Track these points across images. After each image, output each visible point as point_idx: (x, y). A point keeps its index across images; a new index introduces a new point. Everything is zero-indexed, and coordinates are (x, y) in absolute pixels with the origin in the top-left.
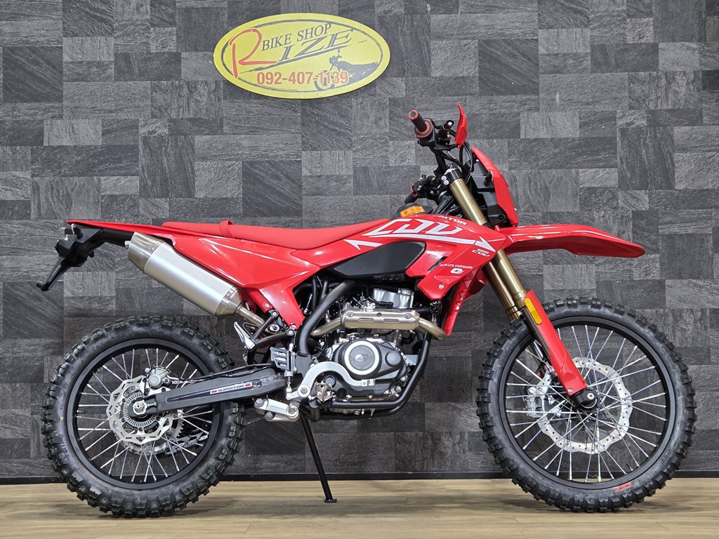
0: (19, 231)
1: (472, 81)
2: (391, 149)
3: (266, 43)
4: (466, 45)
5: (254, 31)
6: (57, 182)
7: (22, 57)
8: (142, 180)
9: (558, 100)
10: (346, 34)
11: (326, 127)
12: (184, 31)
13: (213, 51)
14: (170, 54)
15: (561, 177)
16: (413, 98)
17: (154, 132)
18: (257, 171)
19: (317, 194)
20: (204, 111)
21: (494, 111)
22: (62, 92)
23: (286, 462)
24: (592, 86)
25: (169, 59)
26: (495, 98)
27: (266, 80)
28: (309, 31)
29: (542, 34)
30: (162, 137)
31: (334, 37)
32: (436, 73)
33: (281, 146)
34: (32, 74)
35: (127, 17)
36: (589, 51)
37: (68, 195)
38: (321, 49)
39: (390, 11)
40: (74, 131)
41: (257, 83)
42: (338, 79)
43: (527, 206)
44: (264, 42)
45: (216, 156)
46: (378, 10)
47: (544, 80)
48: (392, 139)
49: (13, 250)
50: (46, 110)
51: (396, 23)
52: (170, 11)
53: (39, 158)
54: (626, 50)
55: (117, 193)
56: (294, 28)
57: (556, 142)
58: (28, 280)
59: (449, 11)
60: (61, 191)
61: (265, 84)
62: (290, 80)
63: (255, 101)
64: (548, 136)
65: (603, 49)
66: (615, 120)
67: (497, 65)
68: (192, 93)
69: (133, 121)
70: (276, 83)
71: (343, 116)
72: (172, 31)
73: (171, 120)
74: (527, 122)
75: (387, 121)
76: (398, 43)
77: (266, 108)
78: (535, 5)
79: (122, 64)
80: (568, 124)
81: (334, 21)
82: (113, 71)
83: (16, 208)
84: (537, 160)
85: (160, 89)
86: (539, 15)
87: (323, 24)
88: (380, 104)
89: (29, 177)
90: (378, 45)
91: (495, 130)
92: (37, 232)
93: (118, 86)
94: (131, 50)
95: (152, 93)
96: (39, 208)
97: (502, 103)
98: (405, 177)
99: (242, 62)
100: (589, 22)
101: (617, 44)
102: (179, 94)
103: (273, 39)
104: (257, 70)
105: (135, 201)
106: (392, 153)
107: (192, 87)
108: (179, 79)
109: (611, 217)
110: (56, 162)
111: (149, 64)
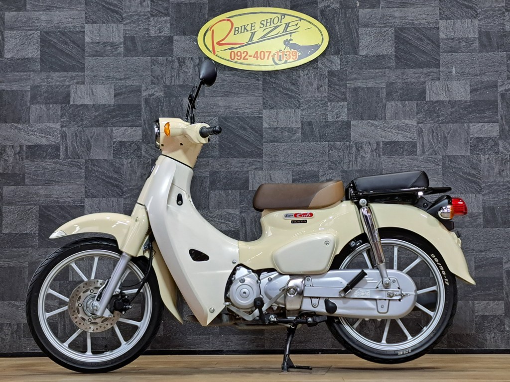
0: (51, 168)
1: (390, 58)
2: (329, 108)
3: (237, 29)
4: (385, 32)
5: (228, 20)
6: (81, 131)
7: (55, 38)
8: (143, 131)
9: (454, 72)
10: (296, 23)
11: (281, 91)
12: (176, 20)
13: (197, 35)
14: (166, 37)
15: (457, 130)
16: (346, 70)
17: (153, 95)
18: (230, 124)
19: (274, 142)
20: (190, 80)
21: (406, 81)
22: (84, 64)
23: (250, 341)
24: (480, 62)
25: (164, 41)
26: (408, 71)
27: (236, 57)
28: (269, 21)
29: (442, 24)
30: (159, 98)
31: (287, 25)
32: (363, 52)
33: (248, 106)
34: (61, 51)
35: (133, 9)
36: (477, 36)
37: (88, 141)
38: (278, 34)
39: (329, 6)
40: (92, 93)
41: (230, 59)
42: (290, 57)
43: (431, 151)
44: (235, 28)
45: (199, 113)
46: (320, 6)
47: (444, 57)
48: (330, 101)
49: (47, 182)
50: (72, 78)
51: (333, 16)
52: (165, 5)
53: (67, 114)
54: (505, 36)
55: (125, 140)
56: (257, 18)
57: (452, 103)
58: (58, 204)
59: (373, 6)
60: (83, 138)
61: (236, 60)
62: (254, 57)
63: (228, 72)
64: (447, 99)
65: (488, 34)
66: (497, 87)
67: (408, 46)
68: (181, 67)
69: (137, 86)
70: (244, 59)
71: (294, 84)
72: (167, 20)
73: (166, 86)
74: (431, 89)
75: (326, 87)
76: (335, 30)
77: (237, 77)
78: (437, 2)
79: (129, 43)
80: (461, 90)
81: (288, 13)
82: (122, 49)
83: (49, 151)
84: (438, 116)
85: (158, 63)
86: (440, 9)
87: (279, 16)
88: (321, 75)
89: (59, 127)
90: (320, 31)
91: (407, 95)
92: (65, 168)
93: (126, 61)
94: (137, 33)
95: (151, 66)
96: (66, 150)
97: (412, 75)
98: (340, 129)
99: (219, 43)
100: (477, 15)
101: (498, 31)
102: (172, 67)
103: (241, 27)
104: (230, 49)
105: (138, 146)
106: (330, 111)
107: (182, 62)
108: (171, 55)
109: (494, 160)
110: (79, 117)
111: (149, 44)
